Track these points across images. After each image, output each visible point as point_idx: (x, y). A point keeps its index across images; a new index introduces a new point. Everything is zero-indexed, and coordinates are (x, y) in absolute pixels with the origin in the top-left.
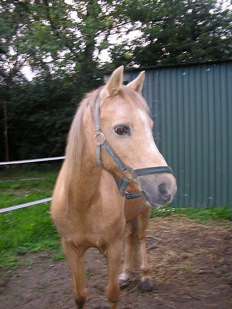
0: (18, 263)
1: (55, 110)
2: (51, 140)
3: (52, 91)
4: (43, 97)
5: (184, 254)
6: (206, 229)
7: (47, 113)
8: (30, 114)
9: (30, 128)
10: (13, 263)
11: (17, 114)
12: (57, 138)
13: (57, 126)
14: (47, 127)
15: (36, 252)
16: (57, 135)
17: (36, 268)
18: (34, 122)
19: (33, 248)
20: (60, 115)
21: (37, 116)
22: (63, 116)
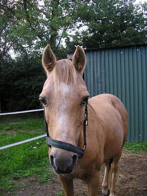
0: (14, 186)
1: (31, 78)
2: (29, 97)
3: (29, 66)
4: (23, 69)
5: (129, 176)
6: (140, 157)
7: (26, 80)
8: (15, 80)
9: (14, 90)
10: (11, 186)
11: (6, 80)
12: (33, 96)
13: (33, 88)
14: (26, 89)
15: (26, 177)
16: (33, 94)
17: (28, 190)
18: (17, 86)
19: (24, 174)
20: (34, 81)
21: (19, 81)
22: (36, 82)
